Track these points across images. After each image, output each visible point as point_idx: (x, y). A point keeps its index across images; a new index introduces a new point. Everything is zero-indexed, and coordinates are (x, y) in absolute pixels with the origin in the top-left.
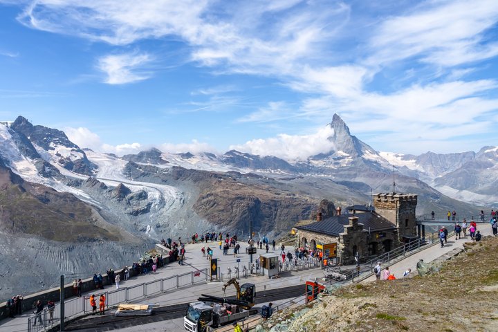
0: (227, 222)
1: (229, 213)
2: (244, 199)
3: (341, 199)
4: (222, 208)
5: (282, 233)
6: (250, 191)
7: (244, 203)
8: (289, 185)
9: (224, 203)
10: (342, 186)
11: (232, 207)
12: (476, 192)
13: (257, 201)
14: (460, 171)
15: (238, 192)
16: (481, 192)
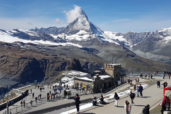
0: (15, 73)
1: (16, 67)
2: (26, 58)
3: (83, 58)
4: (11, 64)
5: (50, 78)
6: (30, 54)
7: (26, 61)
8: (53, 50)
9: (13, 61)
10: (84, 51)
11: (18, 64)
12: (153, 53)
13: (34, 59)
14: (145, 42)
15: (22, 54)
16: (156, 54)
